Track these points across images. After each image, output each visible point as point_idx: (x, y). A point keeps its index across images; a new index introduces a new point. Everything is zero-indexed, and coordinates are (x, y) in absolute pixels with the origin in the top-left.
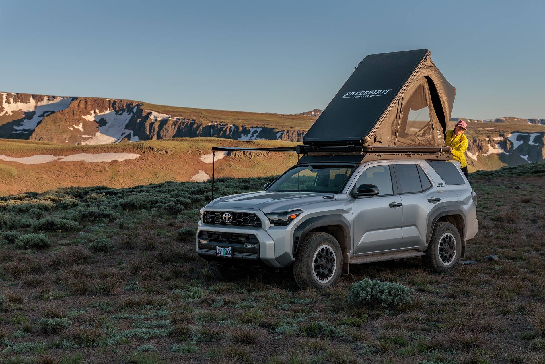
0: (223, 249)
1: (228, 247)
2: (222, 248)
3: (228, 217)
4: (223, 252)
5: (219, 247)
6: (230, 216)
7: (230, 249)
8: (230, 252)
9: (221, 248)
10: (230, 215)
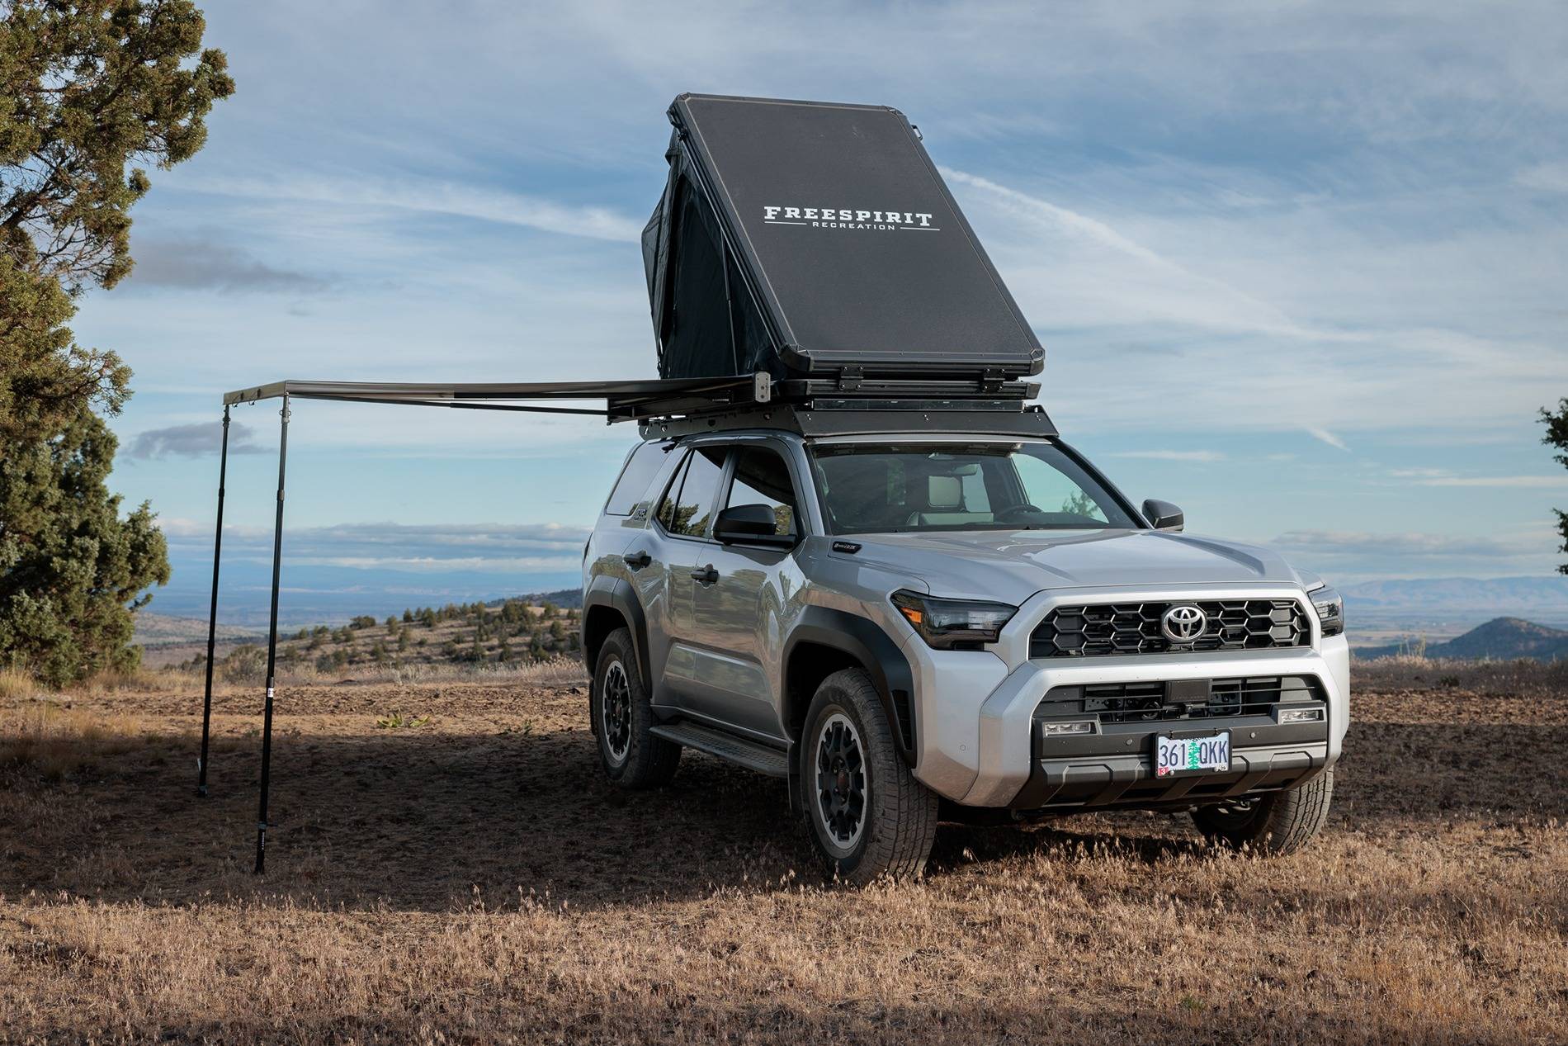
0: (1188, 742)
1: (1215, 734)
2: (1184, 742)
3: (1192, 620)
4: (1187, 756)
5: (1170, 737)
6: (1197, 618)
7: (1223, 737)
8: (1222, 750)
9: (1179, 742)
10: (1200, 614)
